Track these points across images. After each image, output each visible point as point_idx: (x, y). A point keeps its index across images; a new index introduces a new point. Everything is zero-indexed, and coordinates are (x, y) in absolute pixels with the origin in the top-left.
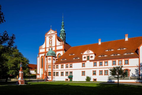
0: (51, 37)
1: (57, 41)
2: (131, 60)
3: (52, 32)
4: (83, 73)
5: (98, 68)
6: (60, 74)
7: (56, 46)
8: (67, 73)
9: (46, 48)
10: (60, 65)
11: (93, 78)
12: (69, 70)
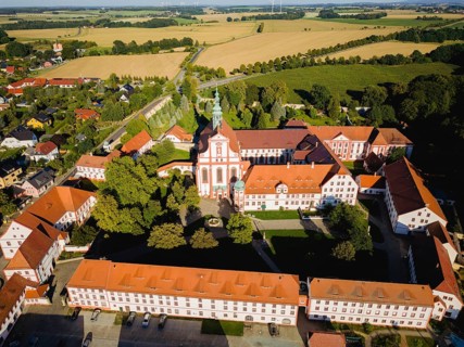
0: (219, 144)
1: (230, 151)
2: (316, 195)
3: (222, 137)
4: (277, 203)
5: (290, 199)
6: (250, 203)
7: (228, 157)
8: (259, 203)
9: (210, 158)
10: (251, 196)
11: (285, 206)
12: (262, 200)
